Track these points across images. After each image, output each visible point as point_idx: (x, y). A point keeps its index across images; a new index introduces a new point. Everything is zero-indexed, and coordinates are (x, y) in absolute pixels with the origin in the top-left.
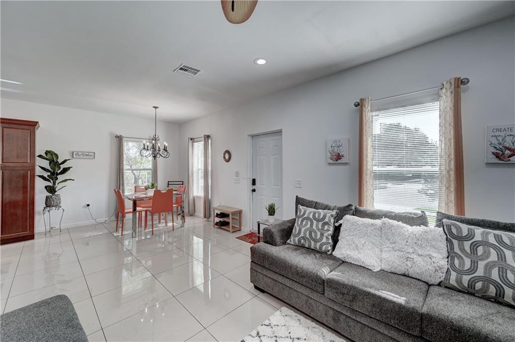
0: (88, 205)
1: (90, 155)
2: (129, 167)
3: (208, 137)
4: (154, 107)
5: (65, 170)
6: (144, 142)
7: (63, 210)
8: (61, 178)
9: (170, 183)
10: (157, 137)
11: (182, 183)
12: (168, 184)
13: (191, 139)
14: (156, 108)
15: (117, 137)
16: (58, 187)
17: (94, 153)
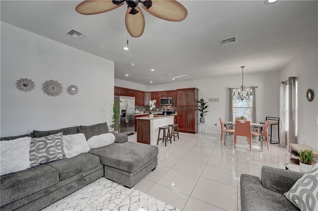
0: (216, 125)
1: (216, 100)
2: (247, 106)
3: (294, 78)
4: (241, 67)
5: (206, 107)
6: (248, 90)
7: (205, 125)
8: (204, 110)
9: (267, 118)
10: (243, 86)
11: (278, 119)
12: (266, 119)
13: (283, 83)
14: (243, 67)
15: (229, 89)
16: (204, 114)
17: (218, 99)
